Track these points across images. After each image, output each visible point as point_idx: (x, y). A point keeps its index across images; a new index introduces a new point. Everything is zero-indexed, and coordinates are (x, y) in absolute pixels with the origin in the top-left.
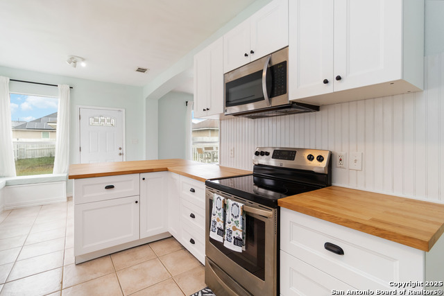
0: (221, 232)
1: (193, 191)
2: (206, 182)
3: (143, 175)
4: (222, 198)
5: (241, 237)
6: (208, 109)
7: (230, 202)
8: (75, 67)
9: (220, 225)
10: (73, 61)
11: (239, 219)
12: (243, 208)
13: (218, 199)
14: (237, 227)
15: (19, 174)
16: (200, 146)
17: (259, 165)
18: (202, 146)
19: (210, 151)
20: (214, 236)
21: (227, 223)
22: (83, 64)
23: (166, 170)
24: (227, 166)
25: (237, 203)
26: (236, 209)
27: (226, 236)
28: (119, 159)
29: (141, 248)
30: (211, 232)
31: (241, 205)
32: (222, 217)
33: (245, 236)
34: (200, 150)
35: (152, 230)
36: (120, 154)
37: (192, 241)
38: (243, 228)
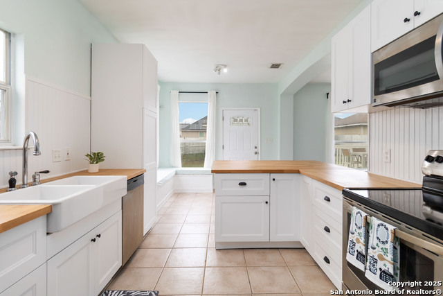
0: (362, 257)
1: (328, 199)
2: (343, 191)
3: (273, 176)
4: (364, 214)
5: (391, 271)
6: (349, 101)
7: (375, 221)
8: (219, 74)
9: (360, 247)
10: (218, 69)
11: (389, 246)
12: (394, 232)
13: (358, 215)
14: (385, 257)
15: (183, 166)
16: (346, 146)
17: (433, 176)
18: (350, 147)
19: (361, 153)
20: (352, 259)
21: (369, 247)
22: (225, 70)
23: (298, 172)
24: (380, 173)
25: (385, 223)
26: (383, 231)
27: (368, 264)
28: (255, 158)
29: (271, 251)
30: (348, 254)
31: (391, 228)
32: (363, 239)
33: (398, 272)
34: (346, 152)
35: (282, 236)
36: (256, 153)
37: (327, 260)
38: (395, 260)
